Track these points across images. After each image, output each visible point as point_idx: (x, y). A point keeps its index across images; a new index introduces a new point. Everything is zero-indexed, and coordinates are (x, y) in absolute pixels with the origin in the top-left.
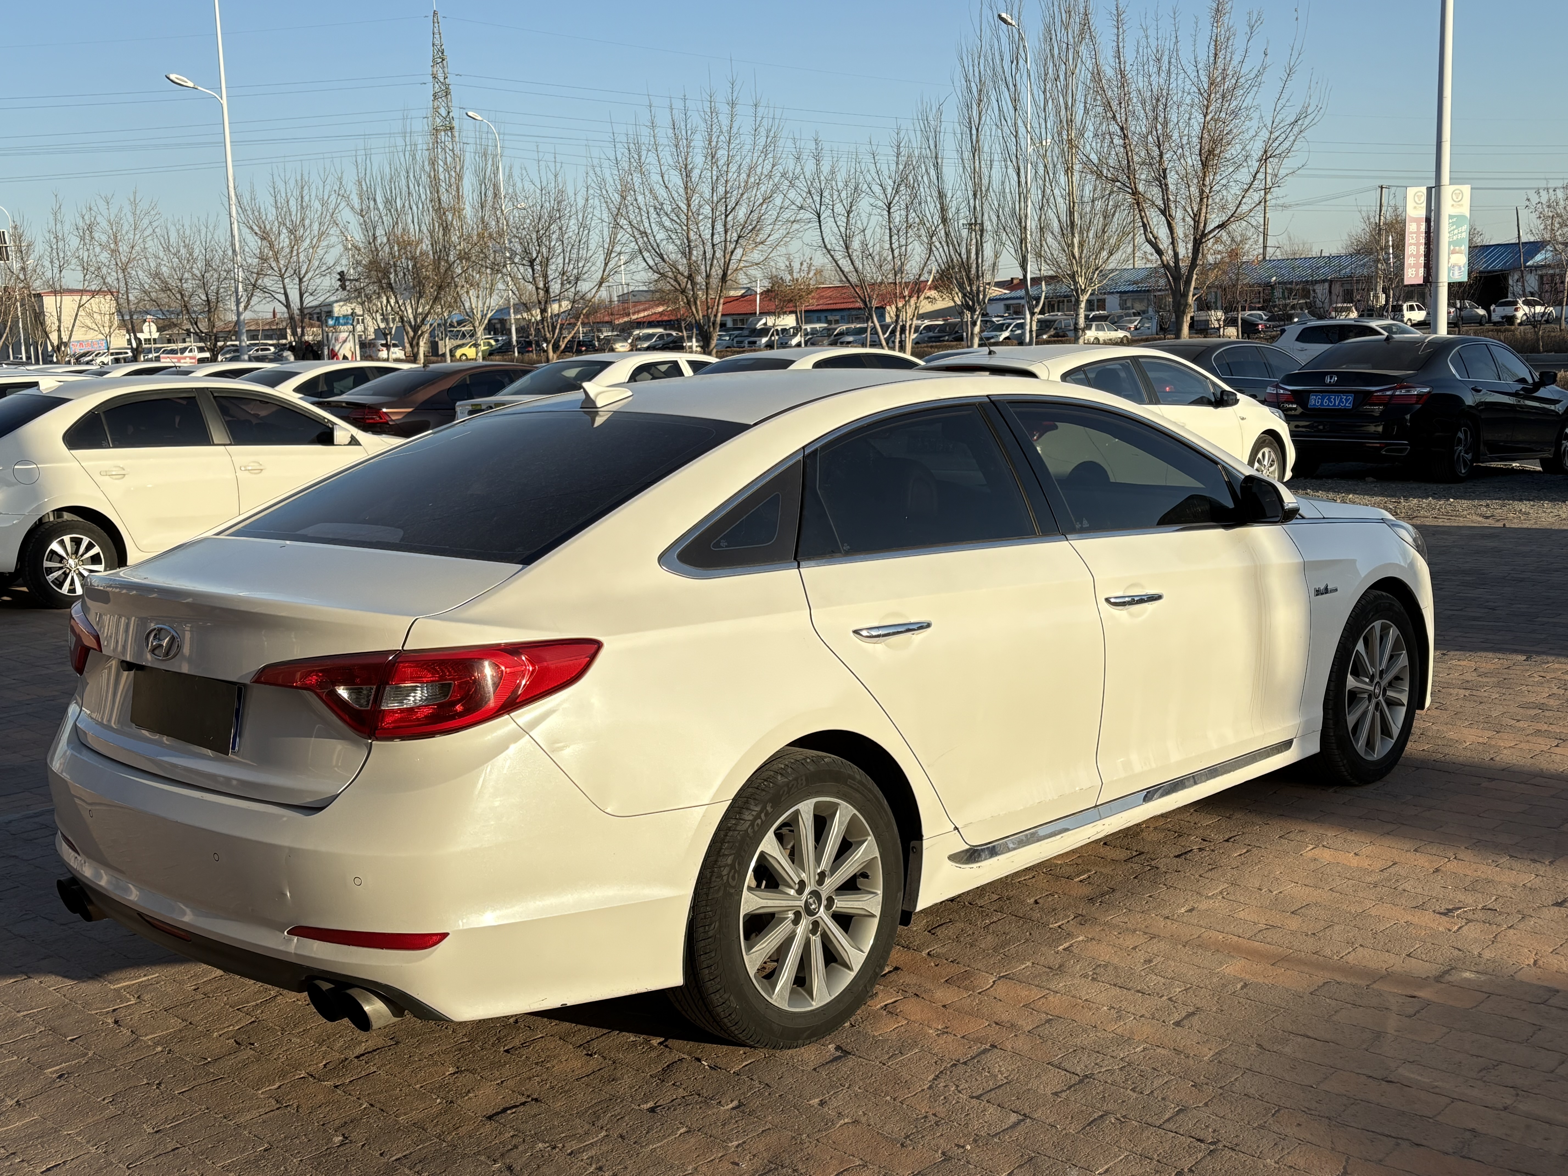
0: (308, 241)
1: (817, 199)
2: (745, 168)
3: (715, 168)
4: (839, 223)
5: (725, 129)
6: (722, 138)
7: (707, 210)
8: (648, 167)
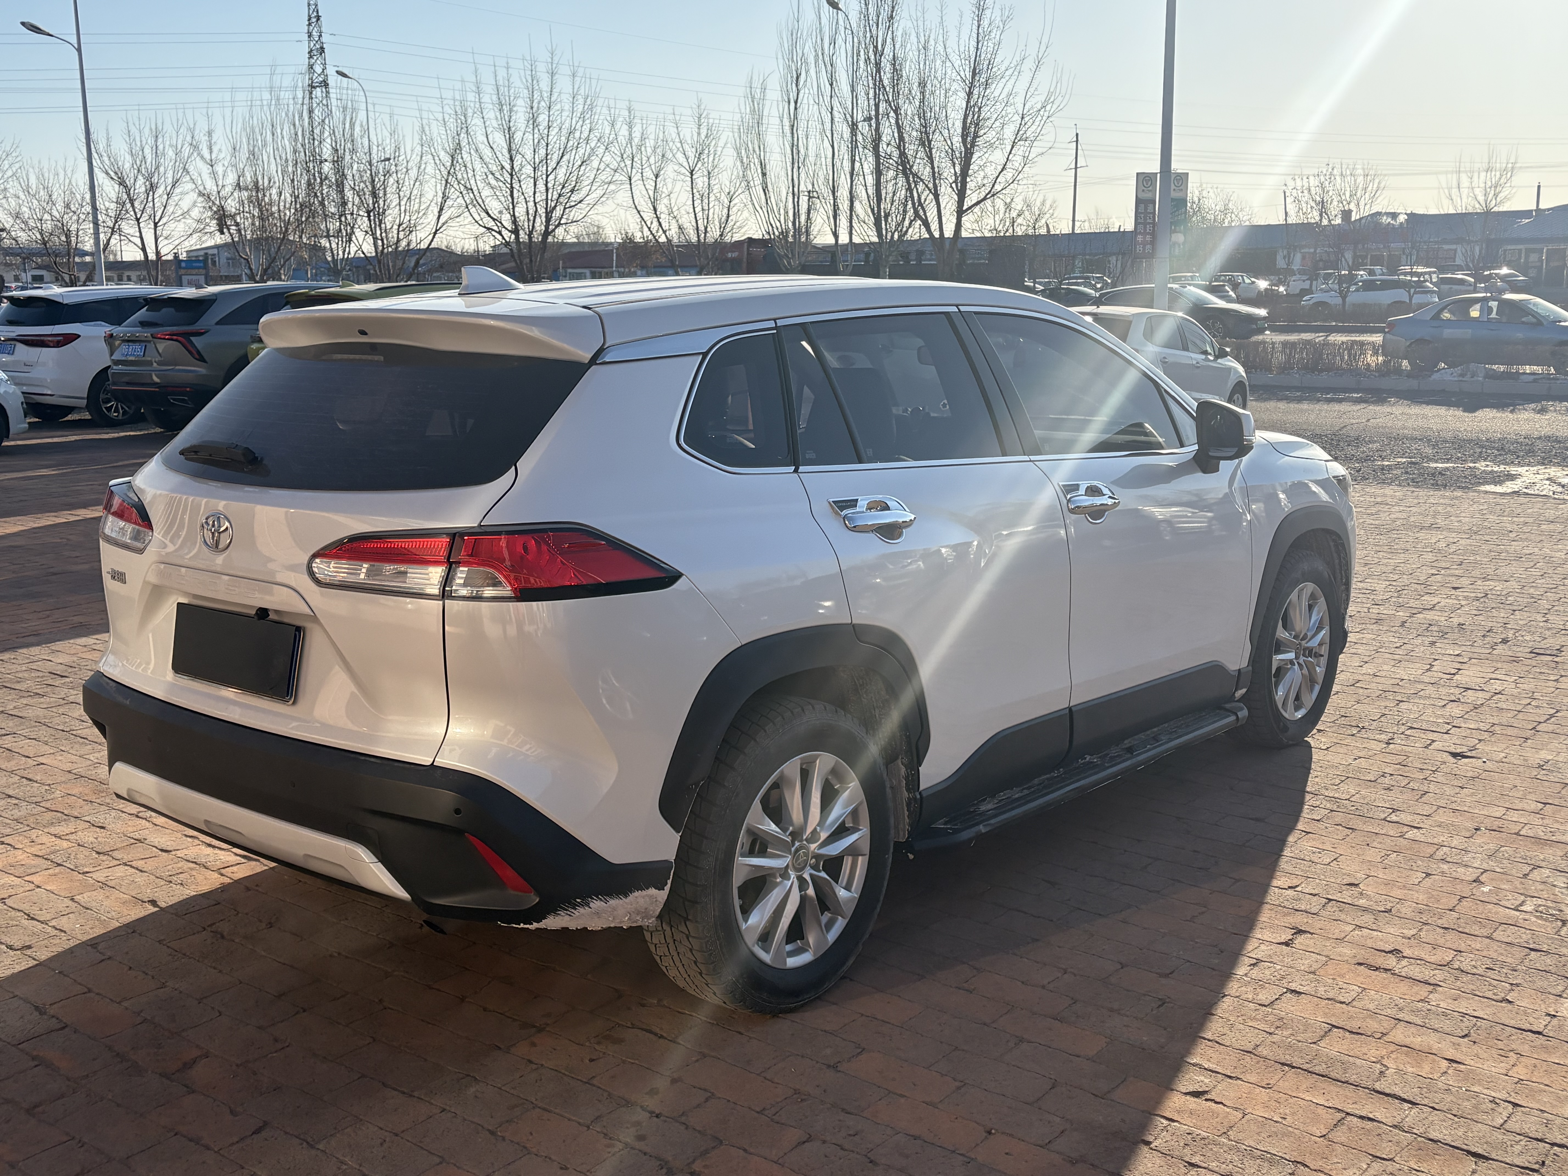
0: (162, 188)
1: (629, 163)
2: (564, 132)
3: (536, 131)
4: (647, 187)
5: (545, 95)
6: (543, 103)
7: (529, 170)
8: (474, 128)
